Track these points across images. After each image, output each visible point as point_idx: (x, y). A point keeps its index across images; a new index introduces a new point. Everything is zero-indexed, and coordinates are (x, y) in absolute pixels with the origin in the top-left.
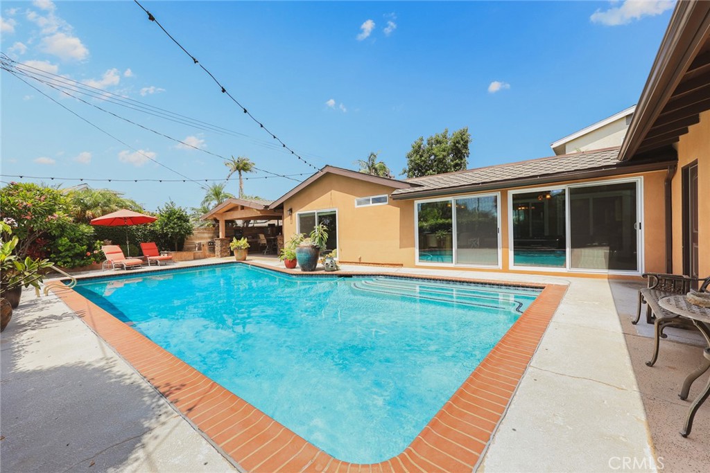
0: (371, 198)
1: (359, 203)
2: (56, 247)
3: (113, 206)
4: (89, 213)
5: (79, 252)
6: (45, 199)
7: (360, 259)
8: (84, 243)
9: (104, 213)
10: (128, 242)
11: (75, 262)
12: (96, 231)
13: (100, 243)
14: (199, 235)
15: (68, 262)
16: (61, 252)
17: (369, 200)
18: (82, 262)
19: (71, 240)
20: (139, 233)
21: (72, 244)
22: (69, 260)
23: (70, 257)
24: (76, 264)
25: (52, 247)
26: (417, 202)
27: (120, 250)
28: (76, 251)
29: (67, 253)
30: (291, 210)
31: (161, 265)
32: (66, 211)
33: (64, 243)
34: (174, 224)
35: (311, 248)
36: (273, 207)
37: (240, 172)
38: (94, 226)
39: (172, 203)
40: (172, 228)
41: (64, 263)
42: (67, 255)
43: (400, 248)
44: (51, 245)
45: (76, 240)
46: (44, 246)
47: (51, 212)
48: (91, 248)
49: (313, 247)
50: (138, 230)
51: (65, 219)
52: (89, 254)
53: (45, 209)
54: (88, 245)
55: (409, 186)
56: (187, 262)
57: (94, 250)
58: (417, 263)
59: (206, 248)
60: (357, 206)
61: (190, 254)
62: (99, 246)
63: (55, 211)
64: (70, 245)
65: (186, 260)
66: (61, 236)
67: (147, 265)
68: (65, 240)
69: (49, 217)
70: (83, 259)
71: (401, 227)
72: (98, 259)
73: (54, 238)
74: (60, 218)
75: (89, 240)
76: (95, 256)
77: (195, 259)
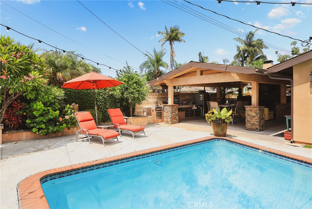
2: (31, 111)
3: (80, 69)
4: (60, 75)
5: (52, 117)
6: (21, 56)
8: (57, 108)
9: (73, 75)
10: (96, 108)
11: (49, 129)
13: (69, 108)
15: (42, 128)
16: (35, 117)
18: (55, 129)
19: (45, 104)
20: (101, 98)
21: (46, 109)
22: (43, 126)
23: (44, 123)
24: (50, 131)
25: (27, 111)
27: (92, 117)
28: (50, 116)
29: (41, 118)
32: (41, 71)
33: (39, 107)
37: (170, 41)
38: (64, 89)
39: (128, 67)
40: (132, 93)
41: (39, 129)
42: (42, 121)
44: (26, 108)
45: (48, 103)
46: (20, 110)
47: (26, 72)
48: (63, 113)
51: (41, 80)
52: (61, 119)
53: (21, 69)
54: (59, 109)
57: (65, 115)
59: (154, 113)
62: (69, 111)
63: (30, 71)
64: (44, 110)
66: (36, 99)
69: (25, 77)
70: (56, 125)
72: (69, 125)
73: (29, 102)
74: (35, 79)
75: (60, 104)
76: (66, 122)
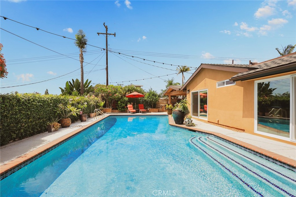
0: (225, 81)
1: (219, 85)
7: (218, 121)
8: (125, 103)
10: (135, 104)
12: (129, 99)
14: (162, 102)
16: (119, 106)
17: (224, 83)
18: (124, 110)
24: (122, 110)
25: (117, 104)
26: (257, 82)
27: (132, 106)
28: (122, 106)
30: (189, 91)
31: (142, 113)
34: (151, 97)
35: (178, 111)
36: (182, 89)
41: (120, 109)
43: (243, 117)
45: (122, 102)
49: (180, 111)
50: (141, 99)
52: (126, 107)
55: (247, 70)
56: (155, 113)
58: (256, 131)
60: (218, 87)
61: (157, 110)
64: (121, 104)
65: (155, 112)
67: (139, 112)
68: (119, 102)
69: (115, 95)
71: (244, 102)
73: (117, 101)
74: (117, 95)
77: (159, 112)
